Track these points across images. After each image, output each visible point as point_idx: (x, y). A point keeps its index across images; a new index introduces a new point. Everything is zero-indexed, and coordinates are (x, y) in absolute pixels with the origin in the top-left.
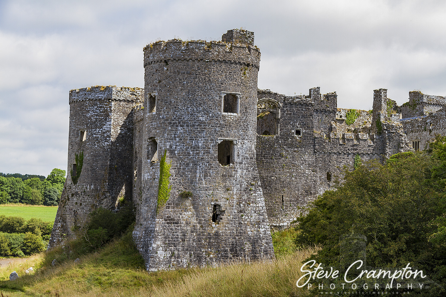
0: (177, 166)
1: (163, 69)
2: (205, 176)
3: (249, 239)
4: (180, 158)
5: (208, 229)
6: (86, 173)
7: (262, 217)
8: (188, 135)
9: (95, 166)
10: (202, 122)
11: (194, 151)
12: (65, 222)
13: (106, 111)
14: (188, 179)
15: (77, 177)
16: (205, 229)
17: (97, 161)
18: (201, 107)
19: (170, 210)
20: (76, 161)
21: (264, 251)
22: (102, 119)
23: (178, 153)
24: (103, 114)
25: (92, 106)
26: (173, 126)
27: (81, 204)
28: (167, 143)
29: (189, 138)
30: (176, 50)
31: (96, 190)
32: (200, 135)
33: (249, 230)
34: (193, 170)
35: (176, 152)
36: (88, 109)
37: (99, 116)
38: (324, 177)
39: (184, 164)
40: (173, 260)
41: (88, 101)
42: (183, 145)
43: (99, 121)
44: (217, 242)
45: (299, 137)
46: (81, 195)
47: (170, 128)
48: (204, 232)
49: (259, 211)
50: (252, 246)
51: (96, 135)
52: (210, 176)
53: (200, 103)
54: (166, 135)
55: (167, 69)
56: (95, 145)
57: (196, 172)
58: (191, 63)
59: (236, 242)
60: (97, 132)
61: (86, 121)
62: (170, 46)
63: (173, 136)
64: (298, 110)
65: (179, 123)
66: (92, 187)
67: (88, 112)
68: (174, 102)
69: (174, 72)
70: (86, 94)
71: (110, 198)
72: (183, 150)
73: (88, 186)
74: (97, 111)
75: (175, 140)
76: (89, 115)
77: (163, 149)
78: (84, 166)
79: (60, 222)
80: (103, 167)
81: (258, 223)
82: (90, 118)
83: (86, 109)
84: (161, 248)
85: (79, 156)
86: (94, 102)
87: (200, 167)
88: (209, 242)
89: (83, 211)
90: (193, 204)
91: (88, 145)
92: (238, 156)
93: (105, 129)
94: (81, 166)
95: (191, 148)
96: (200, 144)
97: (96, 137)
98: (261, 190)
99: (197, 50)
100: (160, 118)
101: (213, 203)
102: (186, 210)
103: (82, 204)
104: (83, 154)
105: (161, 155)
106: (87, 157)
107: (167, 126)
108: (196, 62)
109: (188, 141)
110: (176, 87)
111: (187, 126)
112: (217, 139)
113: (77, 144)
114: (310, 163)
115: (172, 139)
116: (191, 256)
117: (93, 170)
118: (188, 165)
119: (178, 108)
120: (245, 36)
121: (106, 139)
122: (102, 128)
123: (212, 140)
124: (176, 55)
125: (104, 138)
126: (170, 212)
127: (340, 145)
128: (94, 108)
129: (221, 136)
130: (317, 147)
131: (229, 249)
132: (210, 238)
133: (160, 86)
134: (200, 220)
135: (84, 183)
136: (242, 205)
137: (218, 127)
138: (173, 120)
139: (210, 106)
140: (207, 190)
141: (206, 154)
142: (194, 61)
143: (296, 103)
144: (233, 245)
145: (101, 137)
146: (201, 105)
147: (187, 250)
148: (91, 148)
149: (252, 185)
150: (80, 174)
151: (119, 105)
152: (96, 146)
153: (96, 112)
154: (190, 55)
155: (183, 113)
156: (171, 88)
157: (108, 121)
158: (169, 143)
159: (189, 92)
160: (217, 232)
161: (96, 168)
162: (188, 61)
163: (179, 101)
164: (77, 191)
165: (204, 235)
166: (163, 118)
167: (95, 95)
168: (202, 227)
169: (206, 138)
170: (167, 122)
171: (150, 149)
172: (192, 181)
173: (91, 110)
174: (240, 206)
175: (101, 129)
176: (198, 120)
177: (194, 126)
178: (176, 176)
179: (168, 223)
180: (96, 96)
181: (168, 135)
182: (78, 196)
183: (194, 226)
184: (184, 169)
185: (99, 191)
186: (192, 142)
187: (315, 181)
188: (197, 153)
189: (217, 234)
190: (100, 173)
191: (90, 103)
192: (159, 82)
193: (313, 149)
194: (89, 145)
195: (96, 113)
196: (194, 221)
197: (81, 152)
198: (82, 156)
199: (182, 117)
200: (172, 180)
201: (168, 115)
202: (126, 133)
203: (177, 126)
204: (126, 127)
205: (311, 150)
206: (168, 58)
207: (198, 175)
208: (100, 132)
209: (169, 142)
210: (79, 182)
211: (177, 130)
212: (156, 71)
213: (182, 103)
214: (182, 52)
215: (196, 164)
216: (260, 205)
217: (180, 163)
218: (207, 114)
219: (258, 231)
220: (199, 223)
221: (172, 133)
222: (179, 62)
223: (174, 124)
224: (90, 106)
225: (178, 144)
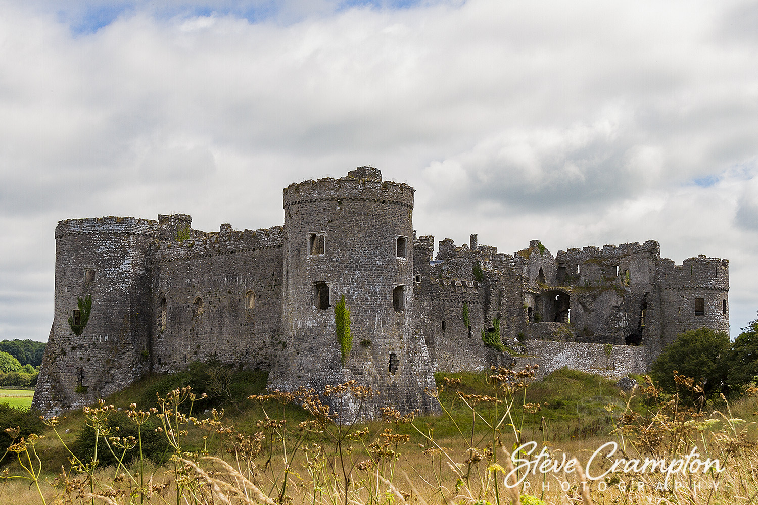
0: (355, 312)
1: (335, 208)
2: (383, 323)
3: (419, 389)
4: (358, 304)
5: (387, 379)
6: (96, 322)
7: (427, 367)
8: (365, 279)
9: (110, 313)
10: (379, 266)
11: (372, 296)
12: (59, 382)
13: (124, 247)
14: (367, 326)
15: (83, 327)
16: (384, 380)
17: (111, 307)
18: (379, 250)
19: (354, 359)
20: (80, 306)
21: (433, 403)
22: (118, 256)
23: (356, 299)
24: (119, 250)
25: (104, 240)
26: (350, 269)
27: (89, 360)
28: (344, 288)
29: (367, 283)
30: (352, 188)
31: (111, 341)
32: (377, 280)
33: (418, 380)
34: (371, 317)
35: (354, 298)
36: (98, 244)
37: (113, 253)
38: (440, 326)
39: (362, 310)
40: (362, 413)
41: (97, 234)
42: (360, 290)
43: (115, 259)
44: (395, 394)
45: (418, 284)
46: (89, 348)
47: (347, 272)
48: (384, 383)
49: (425, 360)
50: (422, 397)
51: (111, 275)
52: (387, 324)
53: (377, 246)
54: (342, 279)
55: (341, 209)
56: (110, 287)
57: (374, 319)
58: (367, 203)
59: (410, 393)
60: (112, 272)
61: (95, 259)
62: (344, 184)
63: (350, 280)
64: (417, 255)
65: (357, 266)
66: (107, 338)
67: (99, 247)
68: (351, 244)
69: (350, 213)
70: (94, 226)
71: (134, 351)
72: (361, 296)
73: (100, 337)
74: (112, 246)
75: (353, 284)
76: (99, 251)
77: (339, 294)
78: (93, 313)
79: (47, 382)
80: (120, 315)
81: (425, 373)
82: (101, 255)
83: (95, 244)
84: (351, 401)
85: (84, 300)
86: (106, 236)
87: (378, 314)
88: (389, 394)
89: (92, 367)
90: (373, 354)
91: (98, 287)
92: (407, 303)
93: (122, 269)
94: (89, 313)
95: (369, 293)
96: (378, 290)
97: (110, 278)
98: (424, 339)
99: (374, 190)
100: (333, 261)
101: (390, 353)
102: (367, 360)
103: (92, 359)
104: (90, 298)
105: (336, 300)
106: (97, 301)
107: (343, 269)
108: (373, 202)
109: (366, 286)
110: (353, 229)
111: (365, 270)
112: (393, 284)
113: (80, 286)
114: (428, 311)
115: (350, 284)
116: (376, 408)
117: (107, 318)
118: (366, 311)
119: (355, 250)
120: (375, 174)
121: (124, 281)
122: (118, 267)
123: (388, 285)
124: (352, 194)
125: (121, 279)
126: (354, 361)
127: (452, 292)
128: (107, 243)
129: (396, 281)
130: (434, 294)
131: (405, 400)
132: (389, 390)
133: (331, 226)
134: (380, 370)
135: (93, 333)
136: (410, 354)
137: (394, 272)
138: (350, 264)
139: (386, 250)
140: (385, 338)
141: (383, 300)
142: (371, 201)
143: (416, 247)
144: (407, 396)
145: (117, 278)
146: (378, 248)
147: (372, 402)
148: (104, 291)
149: (416, 333)
150: (86, 323)
151: (138, 240)
152: (111, 289)
153: (110, 248)
154: (367, 194)
155: (360, 256)
156: (346, 229)
157: (126, 259)
158: (347, 288)
159: (366, 234)
160: (394, 383)
161: (112, 315)
162: (365, 201)
163: (356, 243)
164: (81, 343)
165: (384, 386)
166: (336, 261)
167: (108, 227)
168: (381, 377)
169: (383, 284)
170: (342, 266)
171: (313, 294)
172: (371, 328)
173: (102, 245)
174: (409, 356)
175: (118, 269)
176: (375, 264)
177: (371, 270)
178: (355, 323)
179: (354, 373)
180: (110, 228)
181: (344, 279)
182: (83, 349)
183: (375, 377)
184: (362, 316)
185: (117, 343)
186: (370, 287)
187: (432, 331)
188: (375, 299)
189: (394, 385)
190: (117, 322)
191: (101, 236)
192: (329, 222)
193: (430, 297)
194: (100, 287)
195: (110, 250)
196: (374, 370)
197: (87, 296)
198: (89, 301)
199: (359, 260)
200: (352, 328)
201: (343, 257)
202: (144, 274)
203: (355, 270)
204: (144, 267)
205: (428, 298)
206: (343, 197)
207: (376, 323)
208: (116, 272)
209: (346, 286)
210: (85, 332)
211: (354, 274)
212: (324, 209)
213: (359, 246)
214: (359, 192)
215: (374, 311)
216: (424, 354)
217: (359, 310)
218: (384, 258)
219: (426, 381)
220: (379, 373)
221: (349, 277)
222: (355, 201)
223: (351, 267)
224: (100, 240)
225: (356, 289)
